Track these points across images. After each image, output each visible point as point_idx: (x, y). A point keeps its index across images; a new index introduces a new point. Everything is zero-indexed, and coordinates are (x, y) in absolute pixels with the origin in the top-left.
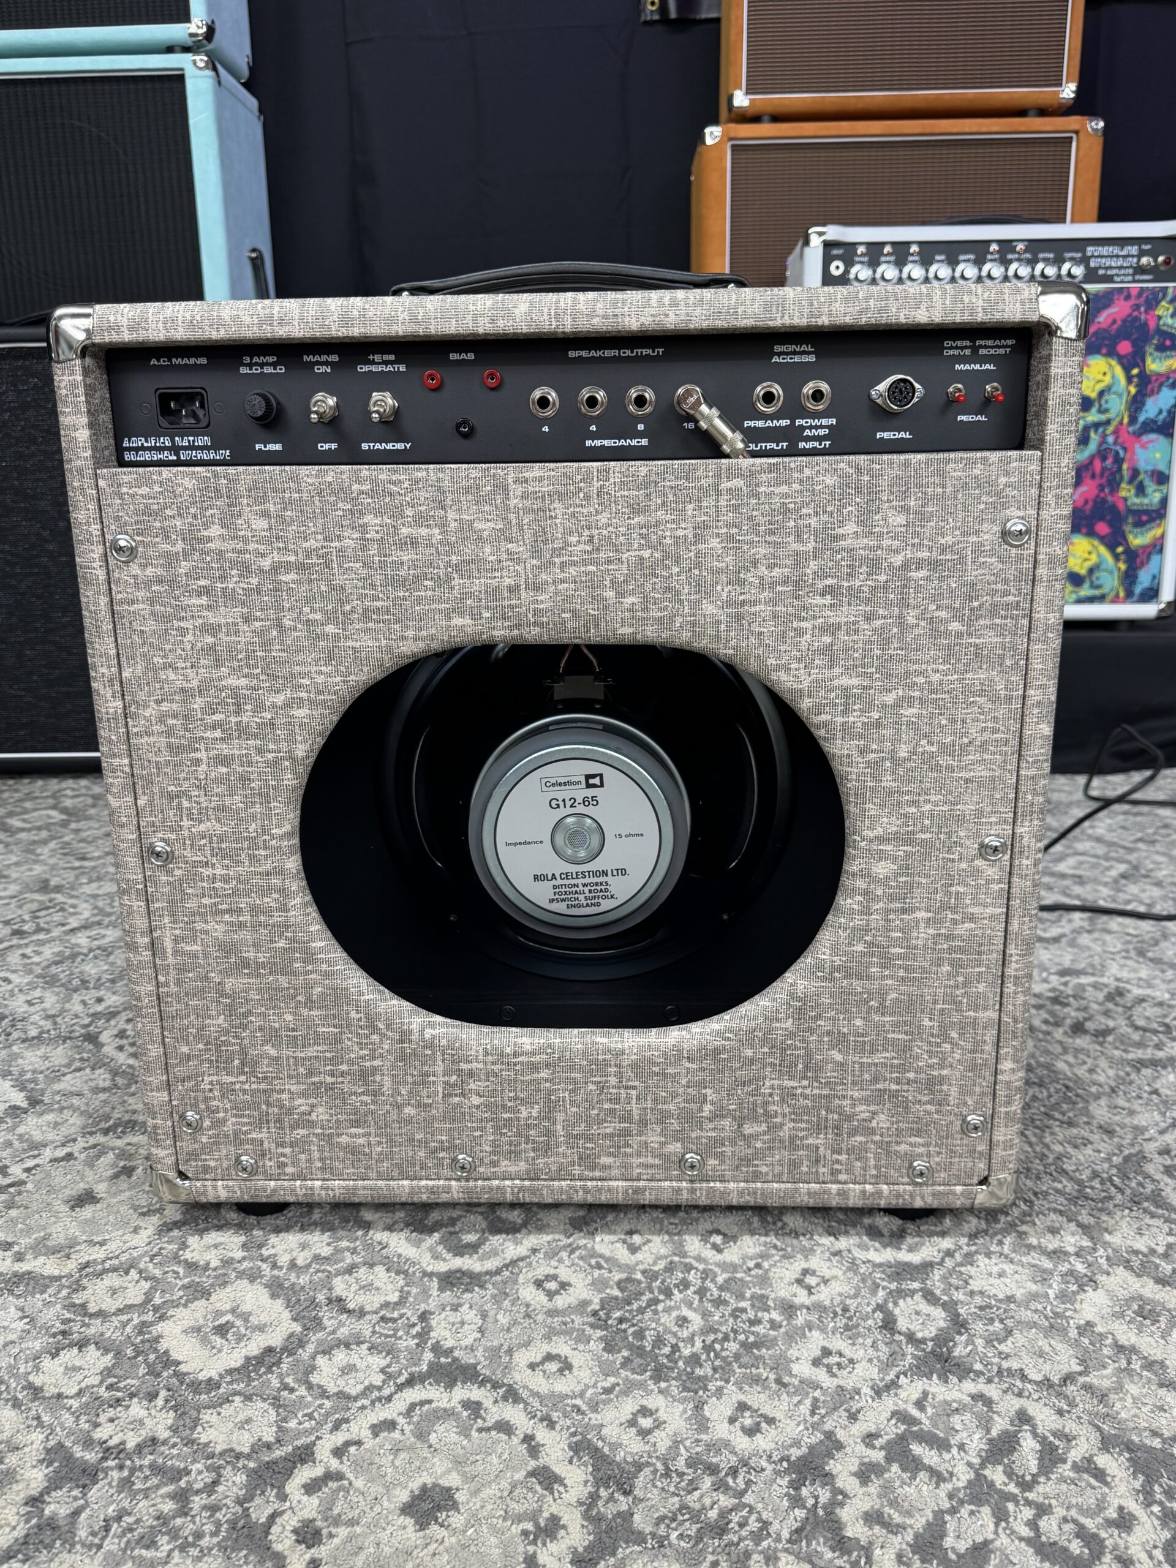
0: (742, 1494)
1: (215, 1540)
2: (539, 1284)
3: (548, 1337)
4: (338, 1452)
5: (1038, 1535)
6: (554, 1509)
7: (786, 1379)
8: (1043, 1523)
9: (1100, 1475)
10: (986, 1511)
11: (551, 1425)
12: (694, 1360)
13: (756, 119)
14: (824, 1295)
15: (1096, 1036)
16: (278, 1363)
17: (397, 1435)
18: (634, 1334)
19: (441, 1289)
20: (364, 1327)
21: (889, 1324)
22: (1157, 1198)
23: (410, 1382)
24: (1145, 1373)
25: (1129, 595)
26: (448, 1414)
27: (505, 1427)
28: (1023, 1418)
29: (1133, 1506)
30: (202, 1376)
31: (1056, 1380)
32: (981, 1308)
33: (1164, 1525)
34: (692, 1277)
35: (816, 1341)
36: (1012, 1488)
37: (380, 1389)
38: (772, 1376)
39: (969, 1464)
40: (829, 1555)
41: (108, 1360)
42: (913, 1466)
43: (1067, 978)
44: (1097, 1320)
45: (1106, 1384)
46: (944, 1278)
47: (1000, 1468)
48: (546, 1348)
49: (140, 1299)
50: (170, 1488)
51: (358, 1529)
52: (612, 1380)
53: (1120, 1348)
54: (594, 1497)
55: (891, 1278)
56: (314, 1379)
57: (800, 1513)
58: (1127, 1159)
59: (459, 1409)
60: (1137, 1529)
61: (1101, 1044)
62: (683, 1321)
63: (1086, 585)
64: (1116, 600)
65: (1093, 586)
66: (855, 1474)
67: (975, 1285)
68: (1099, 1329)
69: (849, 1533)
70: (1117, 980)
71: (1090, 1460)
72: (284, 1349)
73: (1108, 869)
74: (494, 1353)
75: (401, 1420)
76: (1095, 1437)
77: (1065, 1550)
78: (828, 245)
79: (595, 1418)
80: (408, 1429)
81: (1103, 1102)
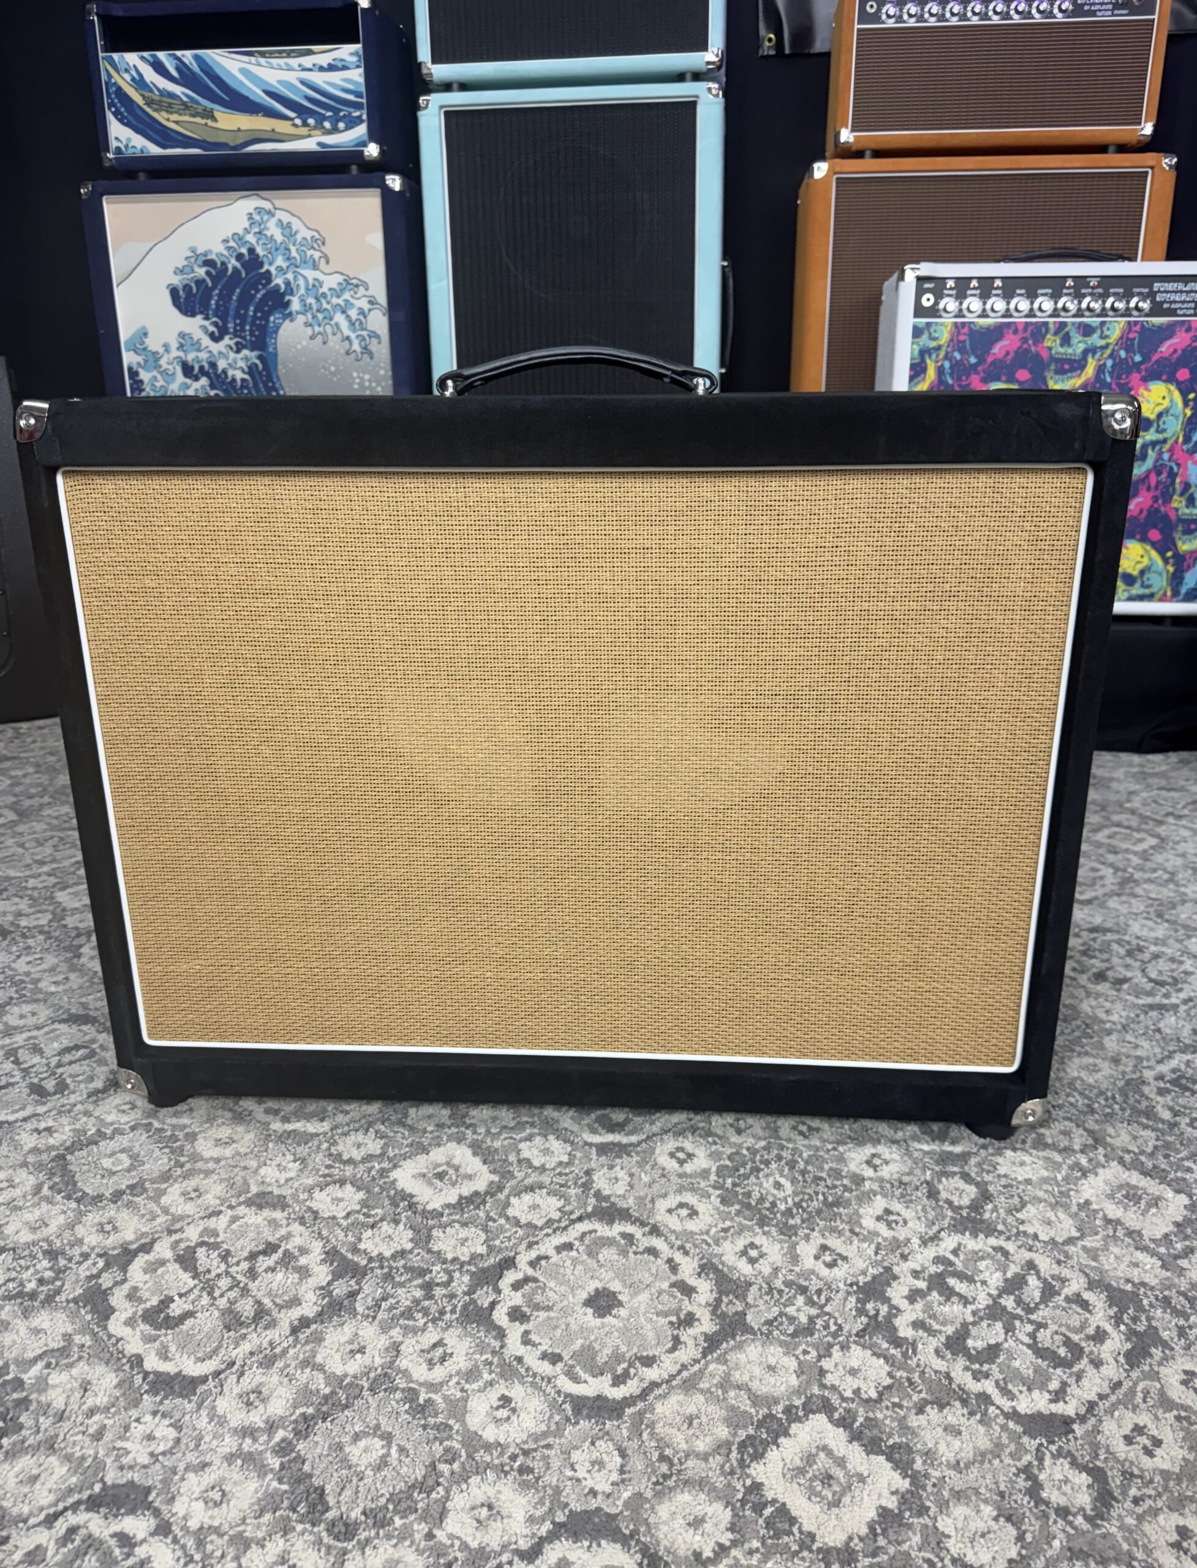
0: (822, 1307)
1: (454, 1316)
2: (672, 1155)
3: (680, 1190)
4: (533, 1264)
5: (1035, 1342)
6: (690, 1308)
7: (857, 1230)
8: (1038, 1335)
9: (1085, 1305)
10: (999, 1325)
11: (686, 1253)
12: (789, 1213)
13: (859, 154)
14: (885, 1172)
15: (1114, 984)
16: (484, 1202)
17: (574, 1254)
18: (743, 1194)
19: (599, 1155)
20: (546, 1179)
21: (933, 1194)
22: (1150, 1113)
23: (580, 1219)
24: (1127, 1239)
25: (1175, 595)
26: (609, 1242)
27: (652, 1251)
28: (1031, 1266)
29: (1109, 1328)
30: (429, 1207)
31: (1060, 1240)
32: (1005, 1187)
33: (1128, 1339)
34: (784, 1154)
35: (880, 1204)
36: (1019, 1311)
37: (559, 1221)
38: (847, 1227)
39: (989, 1295)
40: (885, 1345)
41: (361, 1195)
42: (949, 1294)
43: (1095, 935)
44: (1093, 1199)
45: (1095, 1245)
46: (979, 1165)
47: (1012, 1298)
48: (679, 1199)
49: (378, 1152)
50: (420, 1281)
51: (552, 1314)
52: (728, 1223)
53: (1108, 1221)
54: (718, 1301)
55: (937, 1163)
56: (510, 1212)
57: (864, 1320)
58: (1128, 1082)
59: (618, 1238)
60: (1108, 1342)
61: (1119, 990)
62: (778, 1186)
63: (1138, 585)
64: (1163, 599)
65: (1143, 586)
66: (906, 1297)
67: (1002, 1170)
68: (1094, 1206)
69: (901, 1334)
70: (1138, 938)
71: (1078, 1295)
72: (487, 1193)
73: (1141, 840)
74: (641, 1200)
75: (577, 1243)
76: (1083, 1280)
77: (1054, 1353)
78: (920, 280)
79: (717, 1250)
80: (581, 1249)
81: (1114, 1037)
